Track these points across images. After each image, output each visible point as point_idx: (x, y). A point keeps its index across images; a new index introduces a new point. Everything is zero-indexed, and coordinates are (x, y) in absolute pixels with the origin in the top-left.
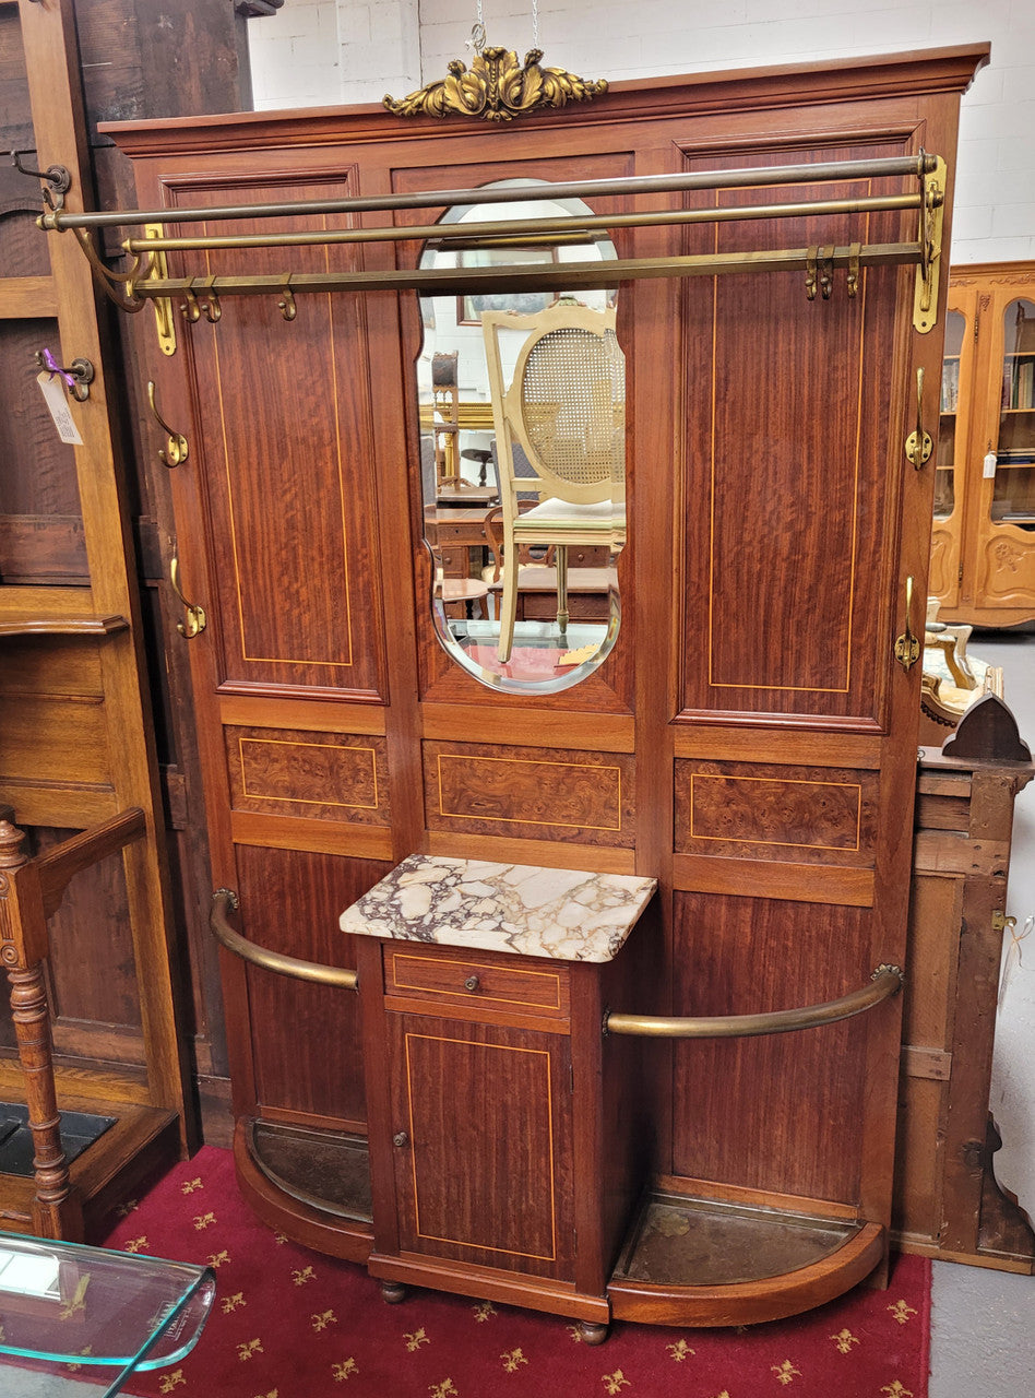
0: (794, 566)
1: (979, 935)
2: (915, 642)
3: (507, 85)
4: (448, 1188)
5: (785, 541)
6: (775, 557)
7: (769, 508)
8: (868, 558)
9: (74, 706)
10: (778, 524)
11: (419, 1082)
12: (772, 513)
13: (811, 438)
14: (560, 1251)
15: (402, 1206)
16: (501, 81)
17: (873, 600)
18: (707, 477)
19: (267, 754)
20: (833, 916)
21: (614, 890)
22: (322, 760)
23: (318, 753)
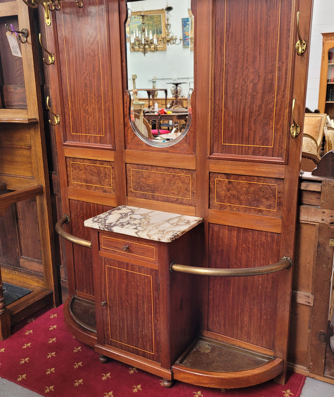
0: (253, 97)
1: (324, 248)
2: (298, 127)
4: (119, 323)
5: (251, 86)
6: (246, 93)
7: (245, 74)
8: (281, 93)
9: (23, 150)
10: (248, 80)
12: (246, 76)
13: (260, 45)
14: (156, 351)
17: (283, 110)
18: (222, 62)
19: (78, 168)
20: (266, 236)
21: (185, 220)
22: (95, 170)
23: (94, 168)
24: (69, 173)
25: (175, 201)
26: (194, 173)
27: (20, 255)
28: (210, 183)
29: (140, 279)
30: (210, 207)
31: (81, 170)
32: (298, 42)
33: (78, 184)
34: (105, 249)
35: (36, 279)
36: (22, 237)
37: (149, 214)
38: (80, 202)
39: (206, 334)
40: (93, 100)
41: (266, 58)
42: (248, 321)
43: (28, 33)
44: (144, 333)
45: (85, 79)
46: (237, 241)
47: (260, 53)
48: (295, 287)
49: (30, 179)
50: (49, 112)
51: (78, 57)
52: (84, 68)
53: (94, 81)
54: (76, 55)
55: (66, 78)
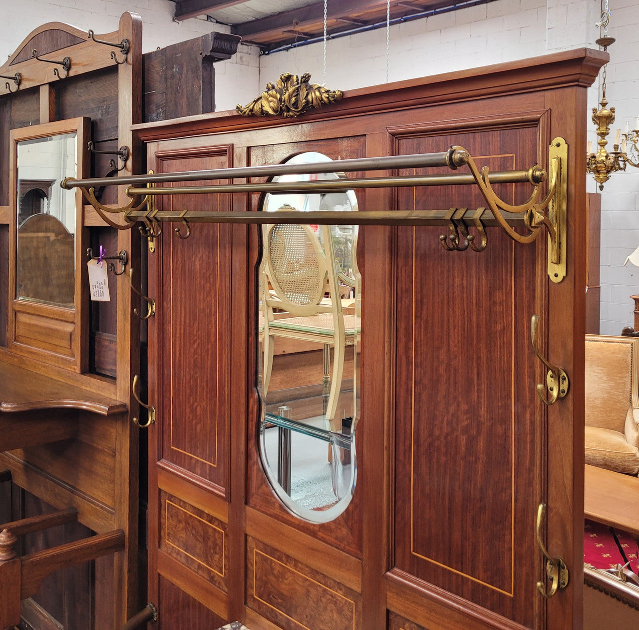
0: (469, 466)
3: (290, 97)
5: (463, 439)
7: (451, 411)
9: (106, 455)
10: (458, 426)
16: (287, 94)
18: (409, 376)
19: (177, 515)
22: (200, 529)
23: (199, 524)
24: (162, 520)
26: (360, 601)
31: (180, 521)
32: (551, 372)
33: (173, 548)
38: (174, 586)
40: (205, 394)
41: (491, 388)
45: (195, 353)
51: (188, 311)
52: (195, 332)
53: (208, 358)
54: (185, 308)
55: (170, 343)
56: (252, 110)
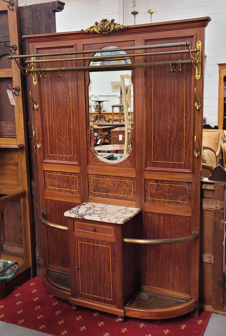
0: (171, 133)
1: (218, 225)
2: (199, 151)
3: (107, 27)
4: (88, 281)
5: (169, 126)
6: (167, 131)
7: (165, 120)
8: (188, 131)
9: (11, 166)
10: (167, 123)
11: (81, 254)
12: (166, 121)
13: (174, 103)
14: (113, 298)
15: (77, 285)
16: (106, 26)
17: (189, 141)
18: (151, 112)
19: (53, 177)
20: (182, 219)
21: (130, 210)
22: (66, 179)
23: (65, 177)
24: (46, 181)
25: (122, 198)
26: (135, 179)
27: (4, 242)
28: (145, 186)
29: (102, 249)
30: (146, 201)
31: (55, 179)
32: (196, 103)
33: (52, 189)
34: (78, 231)
35: (17, 258)
36: (5, 228)
37: (105, 207)
38: (54, 201)
39: (145, 288)
40: (65, 133)
41: (178, 111)
42: (172, 276)
43: (19, 89)
44: (105, 286)
45: (60, 119)
46: (164, 223)
47: (174, 108)
48: (202, 252)
49: (16, 186)
50: (31, 140)
51: (55, 106)
52: (59, 112)
53: (66, 121)
54: (54, 104)
55: (46, 119)
56: (89, 31)
